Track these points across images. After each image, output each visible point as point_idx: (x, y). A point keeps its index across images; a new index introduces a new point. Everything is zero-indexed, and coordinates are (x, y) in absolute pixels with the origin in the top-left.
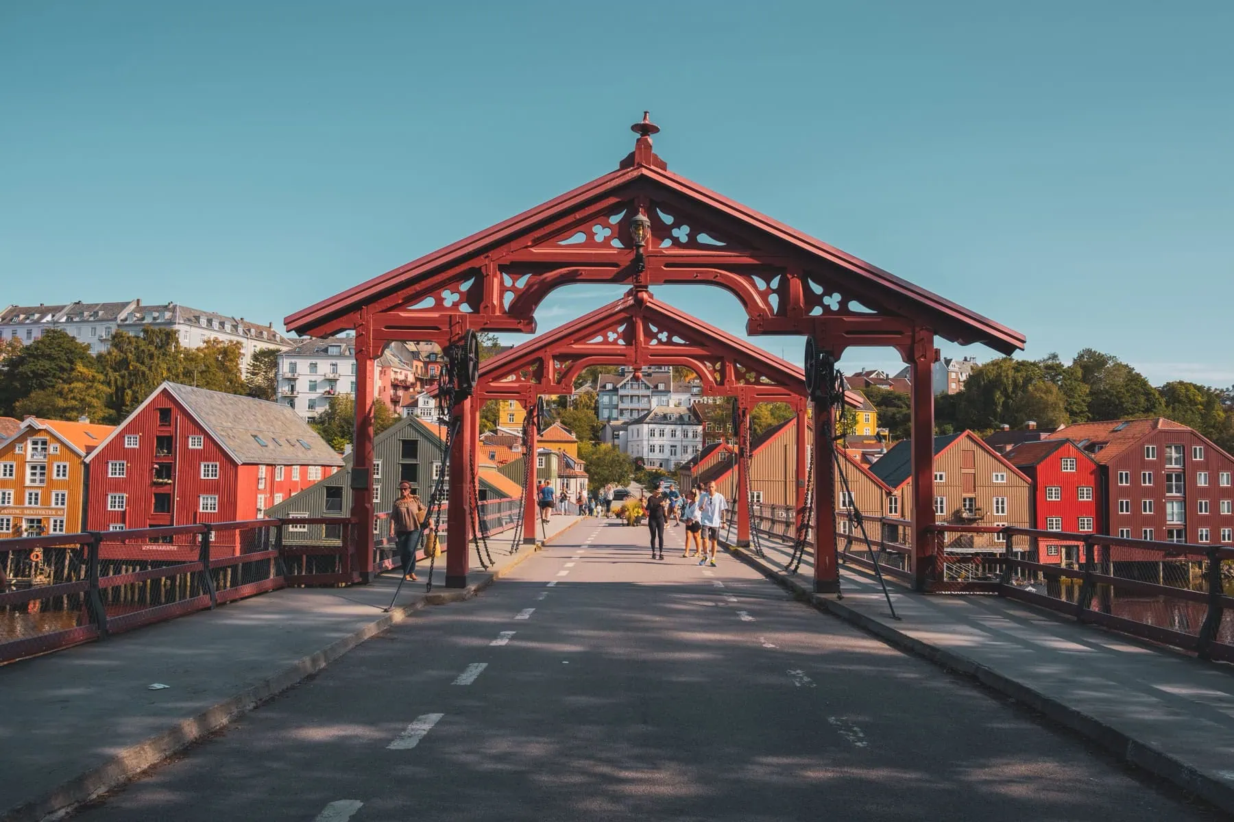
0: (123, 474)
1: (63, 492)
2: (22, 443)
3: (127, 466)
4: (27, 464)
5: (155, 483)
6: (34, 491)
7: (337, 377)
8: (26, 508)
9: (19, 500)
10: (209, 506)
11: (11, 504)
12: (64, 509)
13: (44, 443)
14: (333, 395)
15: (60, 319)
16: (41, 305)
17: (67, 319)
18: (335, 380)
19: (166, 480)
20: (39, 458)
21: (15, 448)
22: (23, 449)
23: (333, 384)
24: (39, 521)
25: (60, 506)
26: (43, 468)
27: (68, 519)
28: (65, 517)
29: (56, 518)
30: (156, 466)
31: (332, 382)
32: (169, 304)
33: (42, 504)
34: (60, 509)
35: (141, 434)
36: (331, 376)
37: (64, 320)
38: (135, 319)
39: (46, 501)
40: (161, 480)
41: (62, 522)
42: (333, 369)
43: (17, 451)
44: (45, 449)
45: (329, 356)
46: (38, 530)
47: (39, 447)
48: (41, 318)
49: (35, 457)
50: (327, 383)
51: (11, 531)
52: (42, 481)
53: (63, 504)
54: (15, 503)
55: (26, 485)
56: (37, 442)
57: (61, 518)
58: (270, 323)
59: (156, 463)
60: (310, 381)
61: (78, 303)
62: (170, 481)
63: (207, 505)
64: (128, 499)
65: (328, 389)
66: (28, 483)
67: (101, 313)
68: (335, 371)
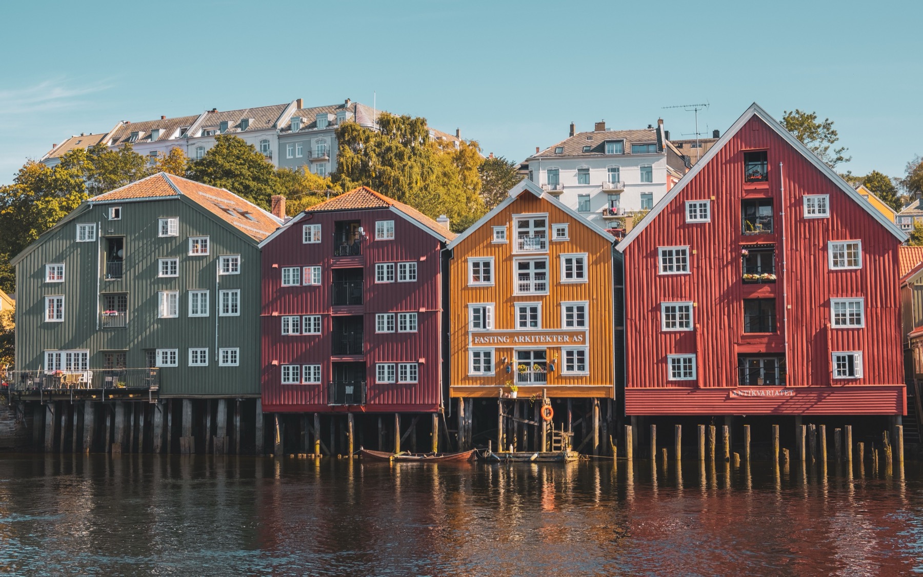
0: (684, 269)
1: (580, 302)
2: (503, 224)
3: (691, 255)
4: (514, 258)
5: (744, 282)
6: (529, 304)
7: (620, 187)
8: (518, 334)
9: (504, 319)
10: (848, 317)
11: (491, 327)
12: (583, 333)
13: (540, 223)
14: (616, 214)
15: (194, 134)
16: (162, 117)
17: (203, 134)
18: (617, 193)
19: (766, 275)
20: (532, 249)
21: (492, 234)
22: (505, 234)
23: (614, 198)
24: (539, 354)
25: (576, 328)
26: (540, 265)
27: (592, 349)
28: (587, 344)
29: (570, 347)
30: (745, 252)
31: (613, 195)
32: (346, 102)
33: (545, 325)
34: (577, 333)
35: (713, 198)
36: (611, 187)
37: (199, 134)
38: (301, 126)
39: (552, 318)
40: (757, 276)
41: (581, 353)
42: (614, 177)
43: (496, 240)
44: (541, 234)
45: (608, 157)
46: (540, 370)
47: (532, 229)
48: (169, 134)
49: (526, 247)
50: (606, 197)
51: (493, 373)
52: (541, 287)
53: (581, 323)
54: (498, 325)
55: (514, 294)
56: (528, 222)
57: (580, 347)
58: (458, 131)
59: (745, 247)
60: (580, 196)
61: (214, 110)
62: (773, 277)
63: (844, 315)
64: (698, 312)
65: (607, 206)
66: (516, 292)
67: (251, 121)
68: (615, 180)
